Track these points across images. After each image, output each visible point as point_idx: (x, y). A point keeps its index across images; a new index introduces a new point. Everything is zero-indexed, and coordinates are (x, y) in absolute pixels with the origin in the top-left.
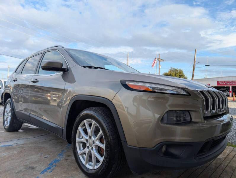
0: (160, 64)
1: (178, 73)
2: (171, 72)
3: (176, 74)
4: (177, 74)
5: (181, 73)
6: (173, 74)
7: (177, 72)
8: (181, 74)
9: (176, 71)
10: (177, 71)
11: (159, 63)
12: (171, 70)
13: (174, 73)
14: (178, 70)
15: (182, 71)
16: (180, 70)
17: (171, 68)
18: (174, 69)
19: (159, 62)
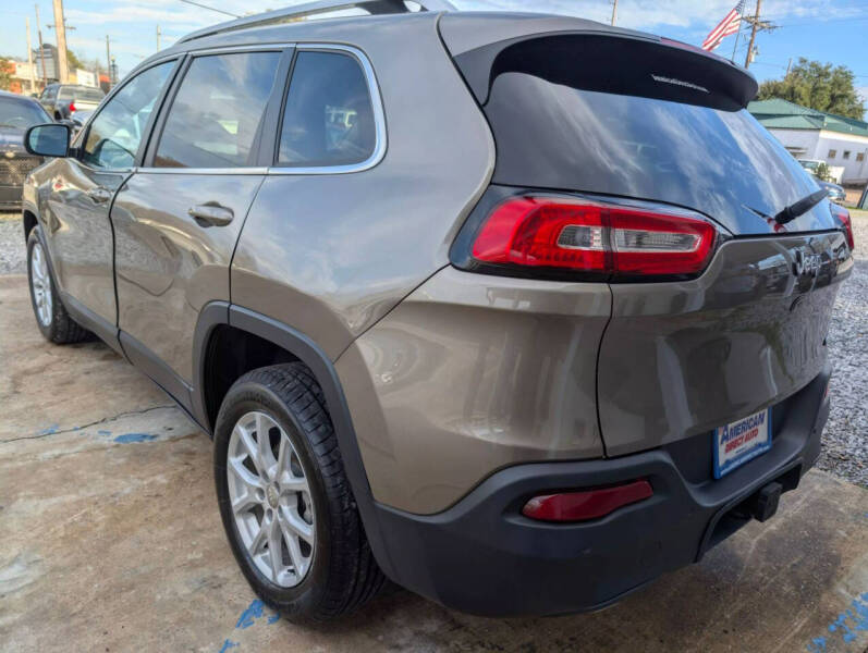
0: (753, 45)
1: (829, 87)
2: (796, 81)
3: (815, 90)
4: (824, 88)
5: (840, 85)
6: (804, 90)
7: (823, 82)
8: (839, 92)
9: (820, 76)
10: (827, 75)
11: (750, 38)
12: (797, 71)
13: (810, 86)
14: (830, 70)
15: (848, 77)
16: (840, 71)
17: (803, 61)
18: (813, 65)
19: (752, 35)
